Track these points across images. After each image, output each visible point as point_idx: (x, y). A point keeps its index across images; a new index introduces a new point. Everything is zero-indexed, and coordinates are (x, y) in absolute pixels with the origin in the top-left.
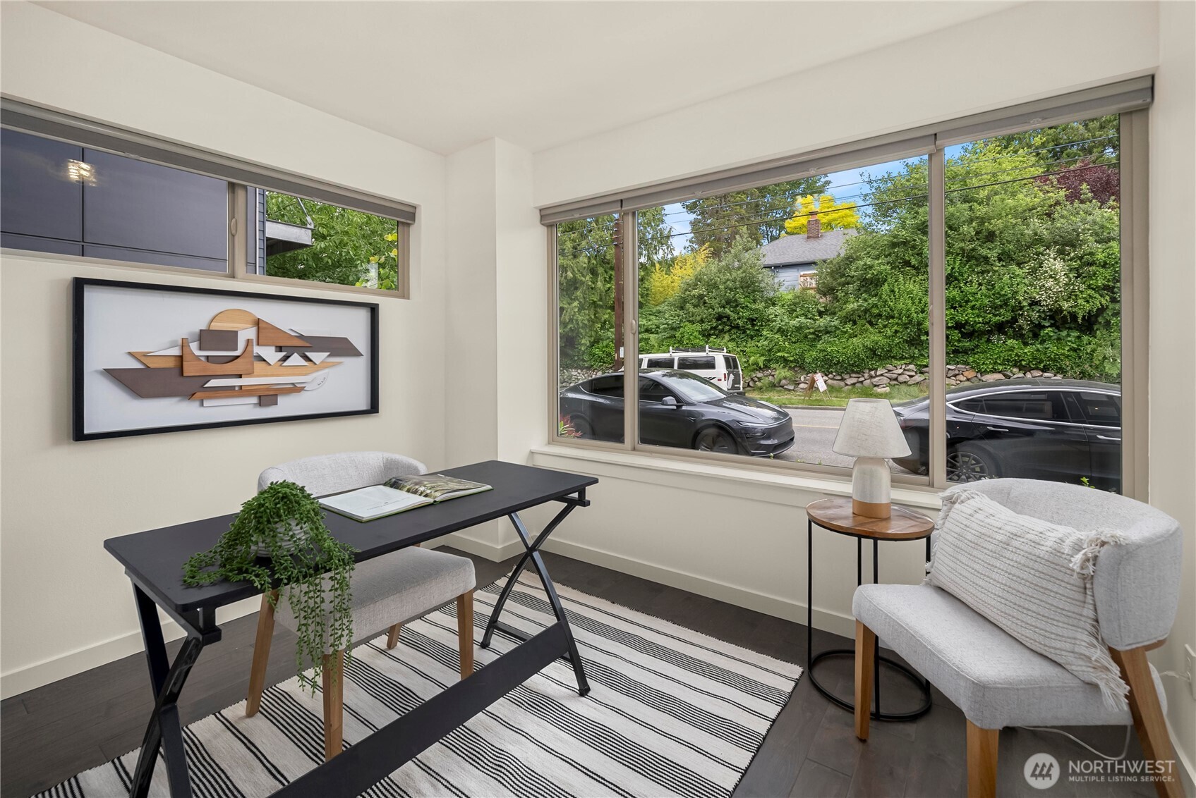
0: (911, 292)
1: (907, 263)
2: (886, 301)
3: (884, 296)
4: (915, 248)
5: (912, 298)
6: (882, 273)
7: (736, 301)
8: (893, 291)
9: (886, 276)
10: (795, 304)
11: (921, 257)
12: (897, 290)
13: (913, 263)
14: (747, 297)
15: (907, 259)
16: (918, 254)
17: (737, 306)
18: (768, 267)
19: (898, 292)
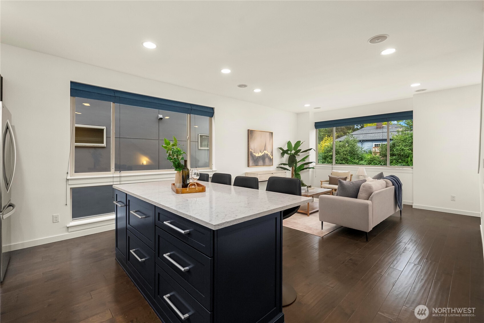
7: (347, 158)
10: (371, 161)
14: (351, 157)
17: (347, 160)
18: (360, 141)
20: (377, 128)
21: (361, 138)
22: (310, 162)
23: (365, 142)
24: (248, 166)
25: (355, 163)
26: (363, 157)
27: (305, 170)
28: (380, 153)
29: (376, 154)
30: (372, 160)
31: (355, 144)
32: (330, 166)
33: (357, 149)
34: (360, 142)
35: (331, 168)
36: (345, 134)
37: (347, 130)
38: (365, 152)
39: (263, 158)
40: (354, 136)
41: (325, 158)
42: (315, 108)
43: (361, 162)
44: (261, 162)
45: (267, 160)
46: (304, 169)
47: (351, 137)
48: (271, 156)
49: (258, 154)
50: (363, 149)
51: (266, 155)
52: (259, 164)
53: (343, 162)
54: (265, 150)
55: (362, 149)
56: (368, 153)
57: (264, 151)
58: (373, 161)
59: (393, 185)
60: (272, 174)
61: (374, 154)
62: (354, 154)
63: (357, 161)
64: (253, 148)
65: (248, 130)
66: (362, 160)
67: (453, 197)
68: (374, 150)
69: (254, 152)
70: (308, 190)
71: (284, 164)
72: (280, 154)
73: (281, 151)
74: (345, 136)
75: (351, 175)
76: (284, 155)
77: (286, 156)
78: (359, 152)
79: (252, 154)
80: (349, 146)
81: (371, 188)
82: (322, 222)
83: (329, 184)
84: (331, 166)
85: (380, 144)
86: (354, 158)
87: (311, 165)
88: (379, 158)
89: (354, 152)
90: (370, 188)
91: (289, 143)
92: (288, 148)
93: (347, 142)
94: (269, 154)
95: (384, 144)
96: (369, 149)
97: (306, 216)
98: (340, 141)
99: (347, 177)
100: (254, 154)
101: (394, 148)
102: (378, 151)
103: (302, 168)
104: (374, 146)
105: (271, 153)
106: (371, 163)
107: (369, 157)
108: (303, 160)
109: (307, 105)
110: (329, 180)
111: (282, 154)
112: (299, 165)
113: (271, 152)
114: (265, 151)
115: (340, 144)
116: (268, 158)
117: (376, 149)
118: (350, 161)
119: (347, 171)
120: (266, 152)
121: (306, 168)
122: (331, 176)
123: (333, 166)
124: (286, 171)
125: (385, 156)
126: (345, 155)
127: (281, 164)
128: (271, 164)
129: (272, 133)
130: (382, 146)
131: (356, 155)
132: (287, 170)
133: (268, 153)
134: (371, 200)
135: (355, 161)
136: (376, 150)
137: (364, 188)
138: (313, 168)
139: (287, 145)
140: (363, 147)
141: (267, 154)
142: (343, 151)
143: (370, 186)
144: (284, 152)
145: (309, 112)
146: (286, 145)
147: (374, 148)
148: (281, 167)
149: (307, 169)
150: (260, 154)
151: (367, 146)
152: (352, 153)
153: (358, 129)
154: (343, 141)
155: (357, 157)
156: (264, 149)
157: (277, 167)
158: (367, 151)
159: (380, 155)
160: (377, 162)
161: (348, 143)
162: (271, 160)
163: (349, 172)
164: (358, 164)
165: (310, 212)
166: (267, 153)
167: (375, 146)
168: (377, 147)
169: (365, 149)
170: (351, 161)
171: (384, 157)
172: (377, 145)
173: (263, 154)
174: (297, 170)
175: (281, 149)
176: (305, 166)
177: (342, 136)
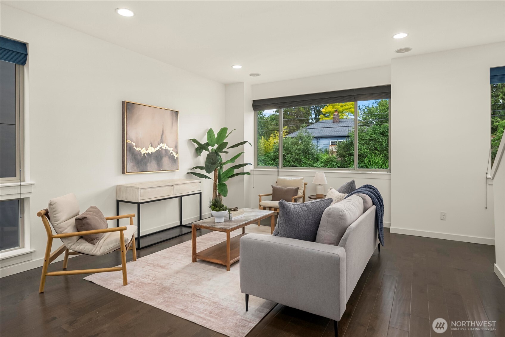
0: (377, 163)
1: (376, 149)
2: (367, 165)
3: (366, 163)
4: (380, 143)
5: (378, 165)
6: (365, 153)
7: (300, 159)
8: (370, 161)
9: (367, 154)
10: (327, 162)
11: (382, 146)
12: (371, 161)
13: (378, 149)
14: (305, 157)
15: (376, 147)
16: (380, 145)
17: (301, 161)
19: (372, 162)
20: (334, 122)
21: (316, 133)
22: (244, 163)
23: (321, 139)
24: (124, 172)
25: (310, 166)
26: (318, 157)
27: (236, 177)
28: (337, 152)
29: (333, 154)
30: (328, 160)
31: (309, 141)
32: (273, 169)
33: (312, 147)
34: (315, 140)
35: (276, 173)
36: (298, 128)
37: (300, 124)
38: (321, 152)
39: (158, 157)
40: (308, 130)
41: (274, 159)
42: (252, 75)
43: (316, 164)
44: (153, 165)
45: (166, 161)
46: (233, 176)
47: (305, 132)
48: (174, 154)
49: (147, 150)
50: (319, 148)
51: (164, 152)
52: (149, 169)
53: (296, 164)
54: (162, 141)
55: (317, 148)
56: (324, 152)
57: (159, 144)
58: (329, 162)
59: (374, 204)
60: (173, 186)
61: (331, 154)
62: (308, 154)
63: (312, 162)
64: (134, 139)
65: (124, 102)
66: (317, 161)
67: (444, 215)
68: (330, 148)
69: (136, 146)
70: (230, 216)
71: (201, 168)
72: (193, 151)
73: (196, 146)
74: (299, 131)
75: (305, 184)
76: (201, 152)
77: (205, 154)
78: (314, 151)
79: (131, 148)
80: (302, 143)
81: (343, 219)
82: (247, 296)
83: (273, 200)
84: (277, 170)
85: (336, 142)
86: (309, 159)
87: (246, 169)
88: (336, 159)
89: (308, 151)
90: (341, 217)
91: (210, 133)
92: (208, 139)
93: (301, 138)
94: (171, 150)
95: (341, 142)
96: (325, 148)
97: (225, 270)
98: (293, 138)
99: (299, 187)
100: (138, 149)
101: (352, 147)
102: (335, 150)
103: (230, 175)
104: (330, 145)
105: (174, 147)
106: (327, 165)
107: (325, 157)
108: (233, 160)
109: (237, 67)
110: (271, 193)
111: (197, 150)
112: (225, 168)
113: (176, 147)
114: (161, 145)
115: (292, 141)
116: (169, 158)
117: (333, 147)
118: (303, 163)
119: (299, 178)
120: (164, 146)
121: (237, 174)
122: (275, 186)
123: (279, 170)
124: (204, 179)
125: (342, 156)
126: (298, 155)
127: (196, 168)
128: (176, 168)
129: (177, 113)
130: (339, 144)
131: (311, 155)
132: (206, 177)
133: (169, 149)
134: (344, 246)
135: (310, 162)
136: (333, 149)
137: (330, 219)
138: (248, 174)
139: (207, 135)
140: (318, 145)
141: (166, 150)
142: (296, 150)
143: (341, 213)
144: (201, 148)
145: (243, 82)
146: (204, 135)
147: (330, 147)
148: (194, 173)
149: (240, 176)
150: (151, 150)
151: (323, 144)
152: (306, 152)
153: (312, 123)
154: (295, 137)
155: (312, 157)
156: (159, 139)
157: (188, 173)
158: (323, 150)
159: (337, 155)
160: (334, 163)
161: (301, 140)
162: (175, 161)
163: (302, 179)
164: (313, 167)
165: (232, 262)
166: (167, 147)
167: (332, 144)
168: (333, 145)
169: (321, 148)
170: (305, 162)
171: (341, 158)
172: (334, 142)
173: (158, 148)
174: (222, 177)
175: (194, 141)
176: (236, 171)
177: (294, 131)
